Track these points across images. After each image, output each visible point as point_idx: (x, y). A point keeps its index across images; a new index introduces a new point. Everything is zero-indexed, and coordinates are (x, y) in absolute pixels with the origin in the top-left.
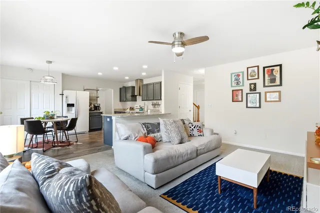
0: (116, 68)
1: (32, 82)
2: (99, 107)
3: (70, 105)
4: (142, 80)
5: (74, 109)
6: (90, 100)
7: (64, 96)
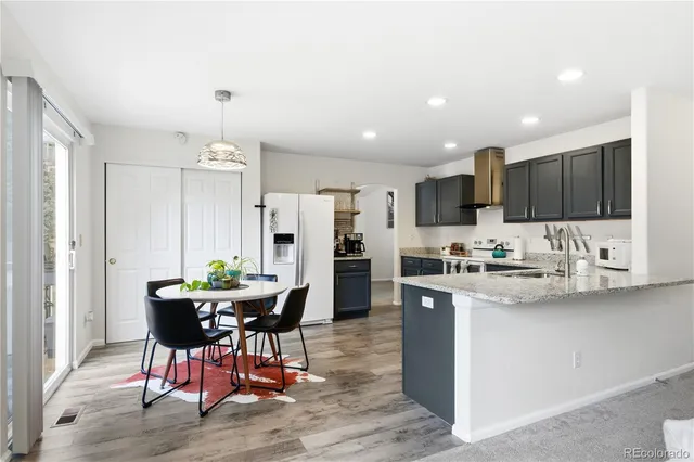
0: (436, 102)
1: (185, 172)
2: (359, 242)
3: (283, 239)
4: (499, 153)
5: (291, 248)
6: (337, 222)
7: (267, 212)
